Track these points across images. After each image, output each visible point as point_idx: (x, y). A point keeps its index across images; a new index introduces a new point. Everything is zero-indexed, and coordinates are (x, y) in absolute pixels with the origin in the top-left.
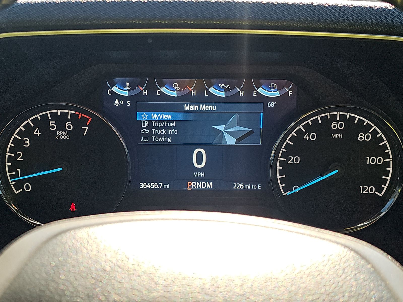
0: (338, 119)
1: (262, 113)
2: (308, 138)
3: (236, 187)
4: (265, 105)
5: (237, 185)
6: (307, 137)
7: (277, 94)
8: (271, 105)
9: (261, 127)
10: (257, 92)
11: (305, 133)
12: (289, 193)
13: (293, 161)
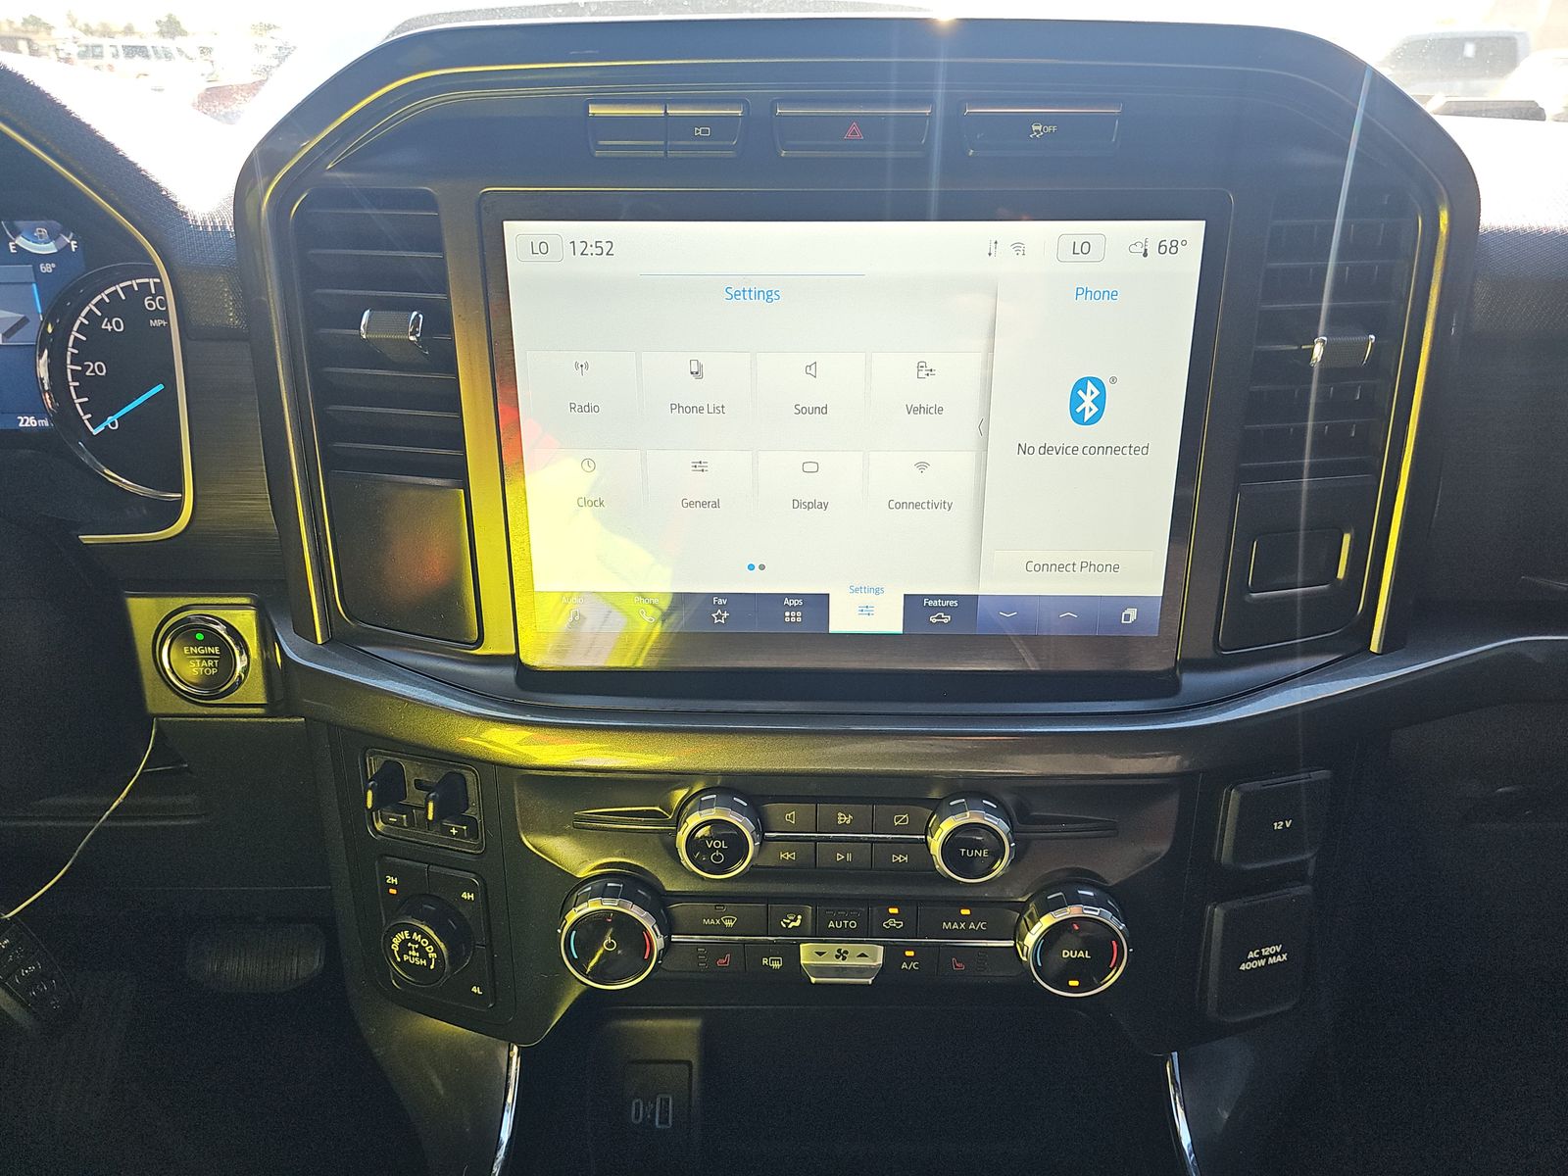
0: (153, 292)
1: (34, 285)
2: (109, 328)
3: (24, 423)
4: (36, 270)
5: (25, 421)
6: (106, 325)
7: (50, 248)
8: (47, 268)
9: (40, 311)
10: (16, 245)
11: (101, 319)
12: (101, 428)
13: (93, 371)
